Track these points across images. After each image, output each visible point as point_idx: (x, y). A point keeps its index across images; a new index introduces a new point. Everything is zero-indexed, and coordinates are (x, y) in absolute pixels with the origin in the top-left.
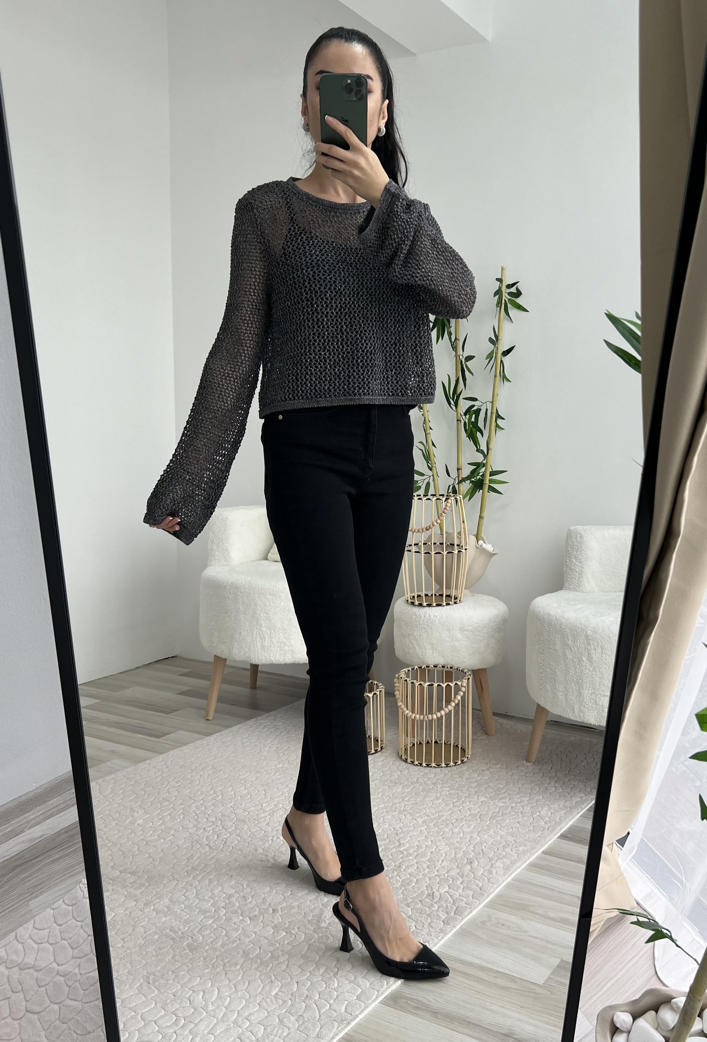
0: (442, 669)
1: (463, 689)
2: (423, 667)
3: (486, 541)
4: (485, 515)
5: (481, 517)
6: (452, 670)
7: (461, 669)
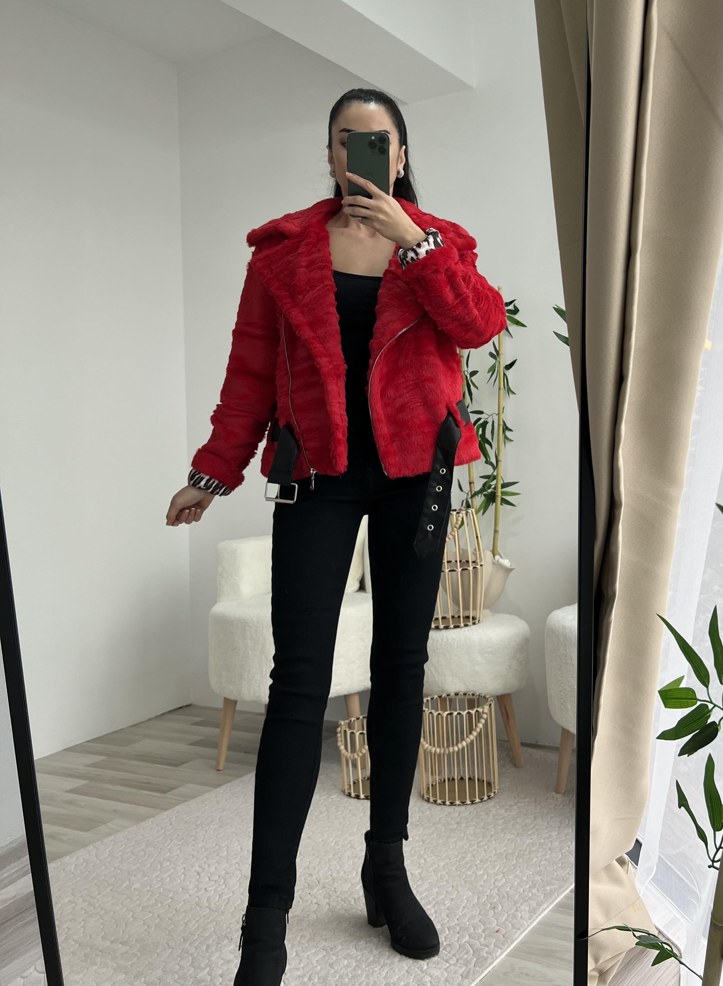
0: (463, 697)
1: (485, 716)
2: (443, 696)
3: (503, 556)
4: (500, 528)
5: (496, 531)
6: (473, 697)
7: (483, 695)
